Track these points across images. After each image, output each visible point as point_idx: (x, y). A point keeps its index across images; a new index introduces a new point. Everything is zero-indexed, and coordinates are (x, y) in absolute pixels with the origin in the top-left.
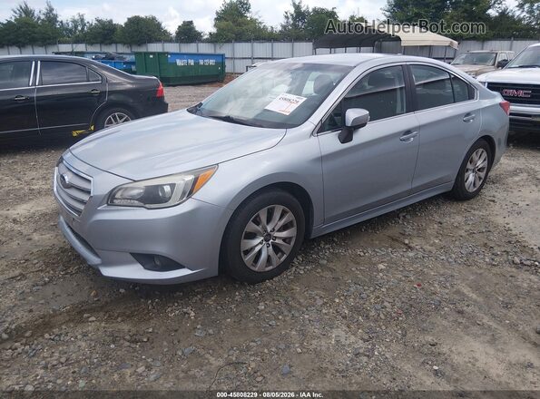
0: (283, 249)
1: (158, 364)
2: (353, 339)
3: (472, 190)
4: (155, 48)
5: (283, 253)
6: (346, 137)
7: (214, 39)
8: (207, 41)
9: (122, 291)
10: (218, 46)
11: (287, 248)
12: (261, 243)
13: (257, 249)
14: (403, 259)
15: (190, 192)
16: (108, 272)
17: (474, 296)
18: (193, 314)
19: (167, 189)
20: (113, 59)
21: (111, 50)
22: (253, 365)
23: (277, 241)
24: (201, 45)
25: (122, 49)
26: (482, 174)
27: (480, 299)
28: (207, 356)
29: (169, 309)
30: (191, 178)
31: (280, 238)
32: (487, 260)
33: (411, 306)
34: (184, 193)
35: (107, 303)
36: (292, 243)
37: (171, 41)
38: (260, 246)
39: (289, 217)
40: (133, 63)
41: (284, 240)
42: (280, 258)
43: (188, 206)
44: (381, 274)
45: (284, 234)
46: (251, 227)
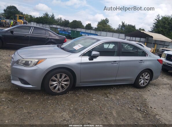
0: (64, 87)
1: (11, 107)
2: (67, 116)
3: (142, 85)
4: (78, 30)
5: (64, 89)
6: (91, 59)
7: (96, 30)
8: (94, 30)
9: (17, 88)
10: (96, 32)
11: (66, 87)
12: (56, 83)
13: (55, 85)
14: (102, 99)
15: (36, 64)
16: (13, 82)
17: (115, 115)
18: (30, 98)
19: (30, 62)
20: (65, 31)
21: (66, 28)
22: (34, 114)
23: (63, 84)
24: (92, 31)
25: (70, 29)
26: (147, 81)
27: (116, 116)
28: (24, 109)
29: (25, 96)
30: (37, 60)
31: (64, 84)
32: (130, 106)
33: (93, 112)
34: (34, 64)
35: (11, 90)
36: (68, 86)
37: (83, 28)
38: (56, 84)
39: (68, 78)
40: (70, 33)
41: (65, 85)
42: (63, 90)
43: (34, 68)
44: (92, 102)
45: (65, 83)
46: (54, 78)
